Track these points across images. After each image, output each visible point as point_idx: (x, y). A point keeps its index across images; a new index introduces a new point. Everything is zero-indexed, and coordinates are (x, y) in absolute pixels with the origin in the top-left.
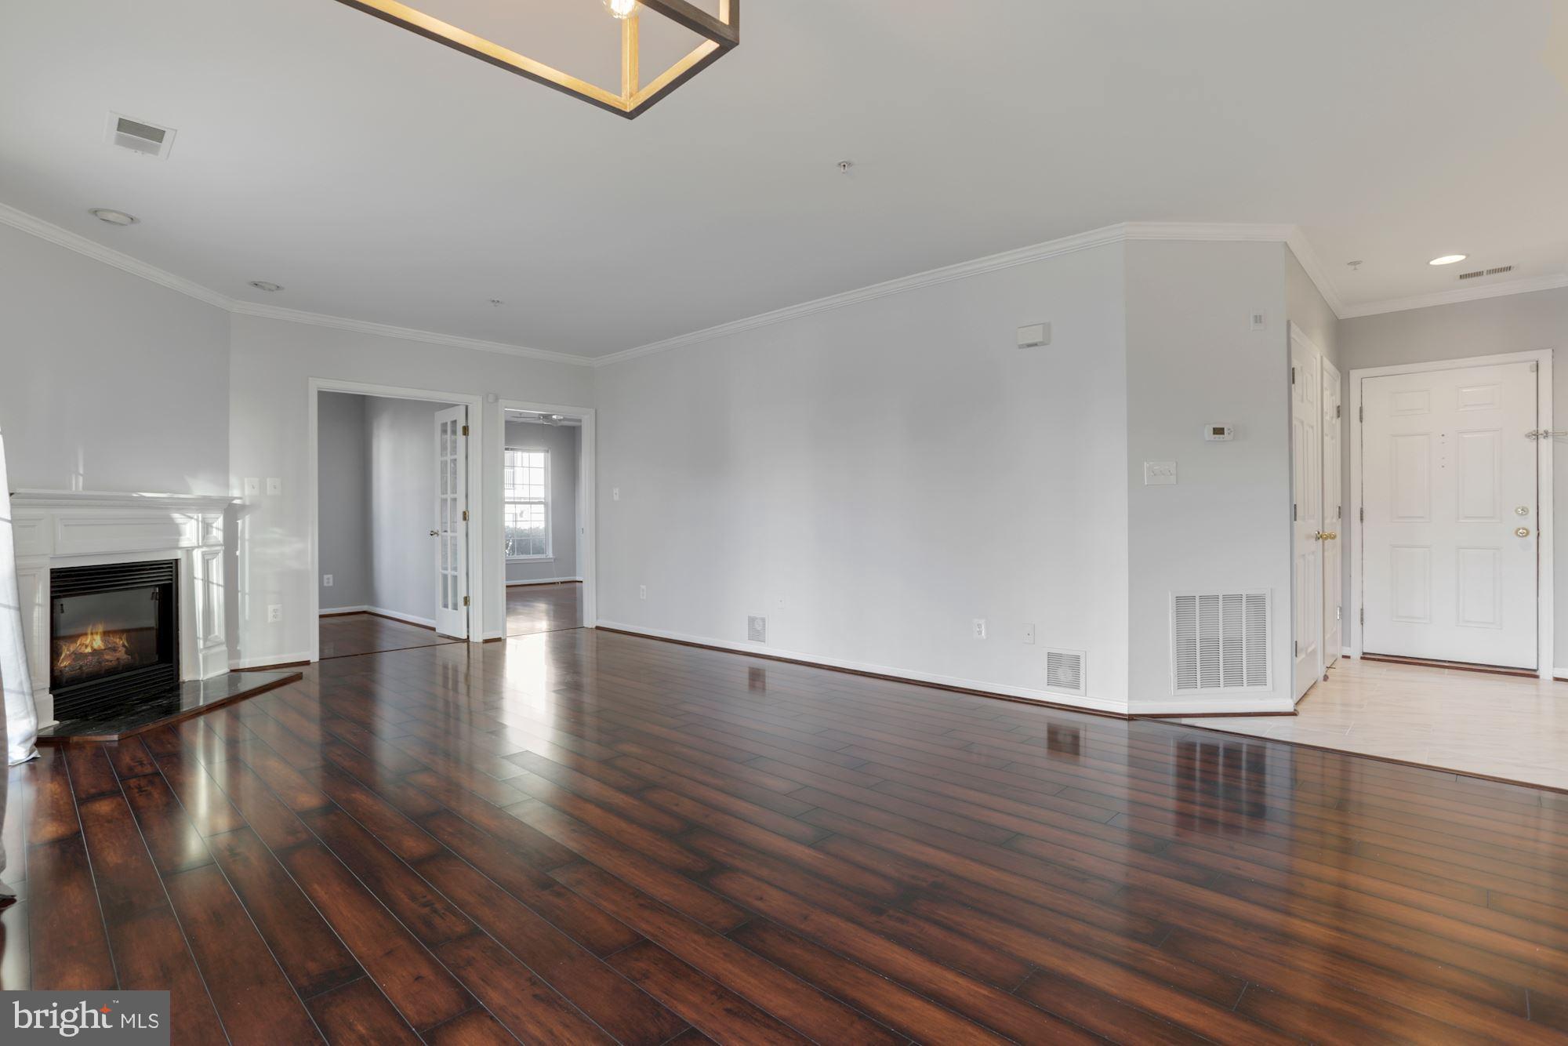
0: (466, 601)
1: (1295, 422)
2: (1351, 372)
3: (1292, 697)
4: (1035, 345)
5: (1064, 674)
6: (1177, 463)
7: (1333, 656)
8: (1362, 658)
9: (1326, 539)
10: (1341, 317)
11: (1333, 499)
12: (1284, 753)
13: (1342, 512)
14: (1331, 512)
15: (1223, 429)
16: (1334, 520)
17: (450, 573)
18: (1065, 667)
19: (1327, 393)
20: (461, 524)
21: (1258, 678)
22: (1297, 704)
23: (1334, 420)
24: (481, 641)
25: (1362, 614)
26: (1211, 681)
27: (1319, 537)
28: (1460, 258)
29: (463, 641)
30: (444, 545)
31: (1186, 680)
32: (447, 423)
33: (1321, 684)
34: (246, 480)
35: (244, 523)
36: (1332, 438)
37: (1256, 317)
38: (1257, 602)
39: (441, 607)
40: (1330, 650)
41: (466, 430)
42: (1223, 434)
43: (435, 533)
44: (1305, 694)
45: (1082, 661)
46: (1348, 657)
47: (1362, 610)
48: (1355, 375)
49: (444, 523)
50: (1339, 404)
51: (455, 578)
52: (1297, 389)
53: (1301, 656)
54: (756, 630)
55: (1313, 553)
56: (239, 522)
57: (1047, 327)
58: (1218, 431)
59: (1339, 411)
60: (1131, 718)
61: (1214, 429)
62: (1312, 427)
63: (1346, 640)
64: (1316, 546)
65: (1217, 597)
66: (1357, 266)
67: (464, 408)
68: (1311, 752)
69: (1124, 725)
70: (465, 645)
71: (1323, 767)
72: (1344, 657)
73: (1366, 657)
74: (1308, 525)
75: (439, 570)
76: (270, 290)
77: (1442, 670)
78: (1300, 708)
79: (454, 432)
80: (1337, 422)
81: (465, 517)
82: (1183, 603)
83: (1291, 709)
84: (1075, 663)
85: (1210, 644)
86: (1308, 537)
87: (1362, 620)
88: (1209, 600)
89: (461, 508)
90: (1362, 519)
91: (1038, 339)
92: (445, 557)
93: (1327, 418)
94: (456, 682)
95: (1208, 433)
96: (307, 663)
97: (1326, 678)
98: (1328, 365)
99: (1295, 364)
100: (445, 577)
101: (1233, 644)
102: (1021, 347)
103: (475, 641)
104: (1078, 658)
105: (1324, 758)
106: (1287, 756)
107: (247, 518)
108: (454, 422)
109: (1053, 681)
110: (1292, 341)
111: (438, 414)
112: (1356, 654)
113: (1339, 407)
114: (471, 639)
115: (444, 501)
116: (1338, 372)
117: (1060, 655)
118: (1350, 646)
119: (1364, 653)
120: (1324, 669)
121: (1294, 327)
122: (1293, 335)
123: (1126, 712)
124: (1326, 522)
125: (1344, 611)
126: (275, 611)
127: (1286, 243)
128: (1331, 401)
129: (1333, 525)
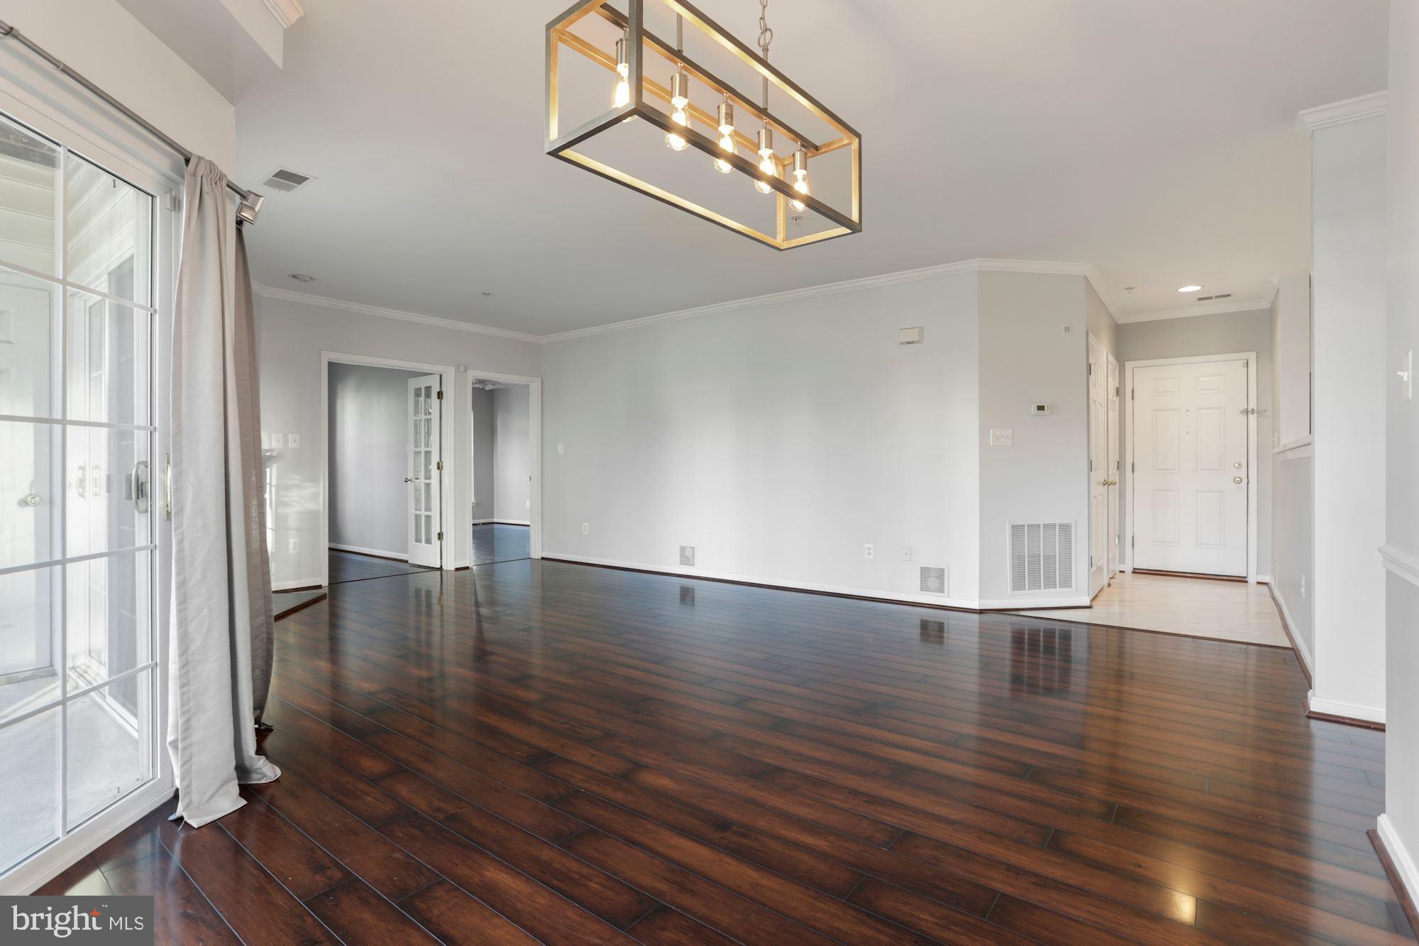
0: (440, 536)
1: (1091, 402)
2: (1126, 363)
3: (1089, 596)
4: (913, 342)
5: (933, 582)
6: (1012, 431)
7: (1114, 571)
8: (1133, 572)
9: (1110, 485)
10: (1119, 322)
11: (1114, 457)
12: (1084, 629)
13: (1120, 465)
14: (1113, 465)
15: (1044, 406)
16: (1115, 471)
17: (423, 513)
18: (933, 577)
19: (1110, 379)
20: (435, 473)
21: (1066, 583)
22: (1092, 601)
23: (1115, 398)
24: (453, 569)
25: (1133, 540)
26: (1035, 585)
27: (1106, 483)
28: (1198, 288)
29: (437, 569)
30: (417, 490)
31: (1018, 585)
32: (421, 388)
33: (1106, 588)
34: (273, 435)
35: (271, 470)
36: (1114, 411)
37: (1066, 328)
38: (1065, 528)
39: (414, 542)
40: (1112, 567)
41: (440, 395)
42: (1044, 410)
43: (409, 480)
44: (1096, 595)
45: (946, 573)
46: (1123, 572)
47: (1133, 537)
48: (1129, 365)
49: (416, 471)
50: (1118, 386)
51: (428, 518)
52: (1092, 378)
53: (1095, 568)
54: (686, 556)
55: (1101, 495)
56: (268, 470)
57: (921, 329)
58: (1041, 408)
59: (1118, 392)
60: (981, 612)
61: (1038, 406)
62: (1101, 405)
63: (1122, 561)
64: (1104, 489)
65: (1039, 526)
66: (1132, 291)
67: (439, 376)
68: (1101, 628)
69: (976, 616)
70: (439, 572)
71: (1107, 636)
72: (1120, 572)
73: (1136, 571)
74: (1099, 475)
75: (412, 511)
76: (305, 280)
77: (1186, 579)
78: (1094, 604)
79: (428, 396)
80: (1116, 399)
81: (439, 467)
82: (1017, 529)
83: (1088, 604)
84: (940, 573)
85: (1034, 559)
86: (1098, 483)
87: (1133, 544)
88: (1034, 527)
89: (435, 459)
90: (1133, 471)
91: (916, 339)
92: (417, 500)
93: (1110, 397)
94: (429, 606)
95: (1034, 409)
96: (320, 587)
97: (1109, 585)
98: (1111, 359)
99: (1091, 360)
100: (417, 517)
101: (1050, 559)
102: (901, 344)
103: (449, 569)
104: (942, 571)
105: (1107, 631)
106: (1086, 631)
107: (274, 467)
108: (428, 389)
109: (924, 588)
110: (1090, 346)
111: (410, 381)
112: (1129, 570)
113: (1117, 388)
114: (444, 568)
115: (417, 453)
116: (1117, 363)
117: (929, 569)
118: (1125, 563)
119: (1134, 569)
120: (1108, 579)
121: (1090, 333)
122: (1090, 340)
123: (978, 608)
124: (1110, 472)
125: (1121, 537)
126: (295, 543)
127: (1085, 276)
128: (1113, 384)
129: (1114, 475)
